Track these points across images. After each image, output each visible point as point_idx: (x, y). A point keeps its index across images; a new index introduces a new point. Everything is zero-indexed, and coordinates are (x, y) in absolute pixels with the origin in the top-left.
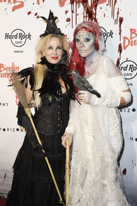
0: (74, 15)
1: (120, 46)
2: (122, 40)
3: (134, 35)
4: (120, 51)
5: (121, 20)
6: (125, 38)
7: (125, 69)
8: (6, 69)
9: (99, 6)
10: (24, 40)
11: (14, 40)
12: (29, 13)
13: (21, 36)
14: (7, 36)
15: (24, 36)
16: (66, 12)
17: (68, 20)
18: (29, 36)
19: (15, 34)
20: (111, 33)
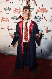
0: (23, 3)
1: (36, 12)
2: (37, 11)
3: (40, 9)
4: (36, 14)
5: (36, 5)
6: (37, 10)
7: (37, 19)
8: (4, 19)
9: (30, 1)
10: (9, 10)
11: (6, 10)
12: (10, 2)
13: (8, 9)
14: (4, 9)
15: (9, 9)
16: (21, 2)
17: (22, 4)
18: (11, 9)
19: (6, 8)
20: (34, 9)
